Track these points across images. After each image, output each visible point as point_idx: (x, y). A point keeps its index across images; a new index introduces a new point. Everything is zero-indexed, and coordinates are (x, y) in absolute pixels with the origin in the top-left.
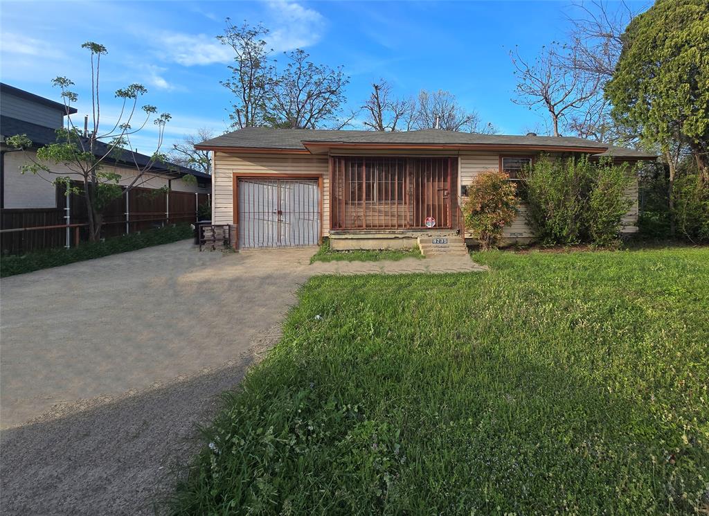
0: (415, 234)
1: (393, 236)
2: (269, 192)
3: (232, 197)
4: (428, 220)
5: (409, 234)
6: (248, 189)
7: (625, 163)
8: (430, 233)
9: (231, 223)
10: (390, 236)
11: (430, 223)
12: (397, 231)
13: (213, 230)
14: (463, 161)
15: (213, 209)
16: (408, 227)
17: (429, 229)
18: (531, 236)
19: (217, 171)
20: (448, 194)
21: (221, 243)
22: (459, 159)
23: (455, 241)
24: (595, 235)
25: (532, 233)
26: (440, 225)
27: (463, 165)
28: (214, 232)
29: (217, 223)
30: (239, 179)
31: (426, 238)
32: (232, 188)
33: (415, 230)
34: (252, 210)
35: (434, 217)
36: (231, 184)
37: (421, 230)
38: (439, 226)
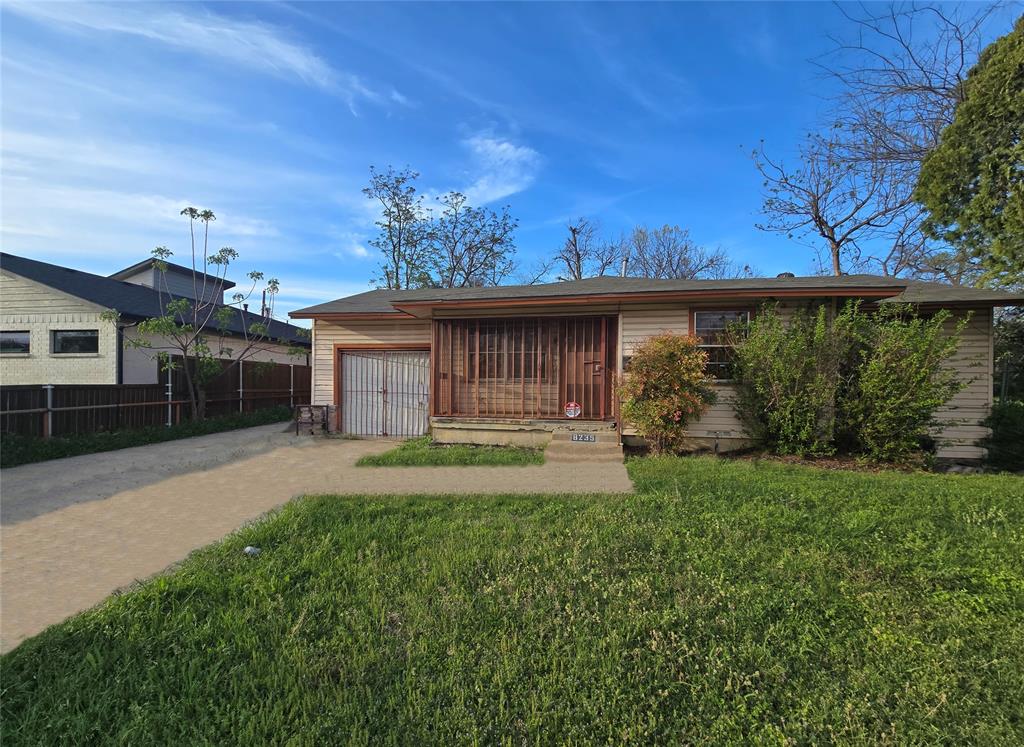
0: (550, 426)
1: (517, 428)
2: (375, 366)
3: (332, 372)
4: (569, 406)
5: (540, 426)
6: (352, 363)
7: (942, 312)
8: (572, 425)
9: (331, 404)
10: (512, 428)
11: (572, 411)
12: (522, 421)
13: (310, 411)
14: (626, 320)
15: (313, 386)
16: (539, 415)
17: (571, 419)
18: (745, 436)
19: (317, 342)
20: (600, 368)
21: (319, 426)
22: (620, 316)
23: (607, 439)
24: (871, 443)
25: (744, 432)
26: (587, 413)
27: (626, 326)
28: (312, 414)
29: (317, 404)
30: (341, 352)
31: (564, 432)
32: (332, 362)
33: (550, 421)
34: (354, 389)
35: (578, 402)
36: (332, 357)
37: (559, 421)
38: (586, 416)
